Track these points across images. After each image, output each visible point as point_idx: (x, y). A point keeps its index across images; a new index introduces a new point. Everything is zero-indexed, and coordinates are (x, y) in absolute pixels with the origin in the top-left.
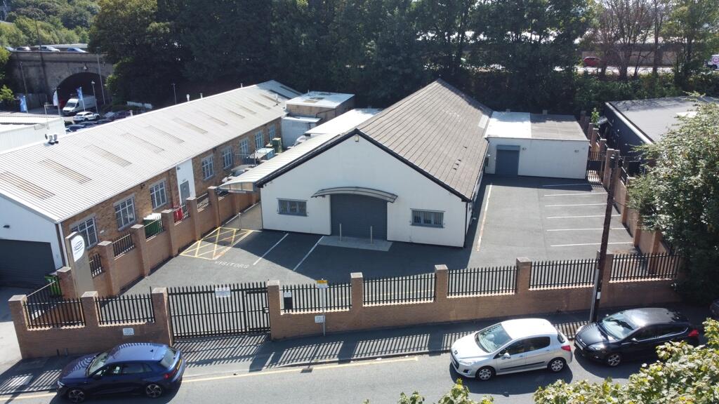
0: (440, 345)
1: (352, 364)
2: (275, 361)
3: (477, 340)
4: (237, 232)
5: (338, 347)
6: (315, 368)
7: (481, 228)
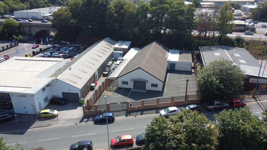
0: (158, 112)
1: (143, 115)
2: (129, 115)
3: (164, 111)
4: (112, 88)
5: (140, 112)
6: (137, 116)
7: (166, 86)
